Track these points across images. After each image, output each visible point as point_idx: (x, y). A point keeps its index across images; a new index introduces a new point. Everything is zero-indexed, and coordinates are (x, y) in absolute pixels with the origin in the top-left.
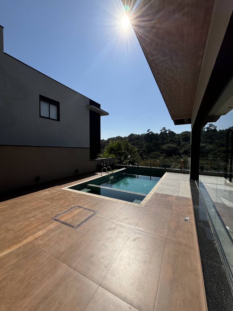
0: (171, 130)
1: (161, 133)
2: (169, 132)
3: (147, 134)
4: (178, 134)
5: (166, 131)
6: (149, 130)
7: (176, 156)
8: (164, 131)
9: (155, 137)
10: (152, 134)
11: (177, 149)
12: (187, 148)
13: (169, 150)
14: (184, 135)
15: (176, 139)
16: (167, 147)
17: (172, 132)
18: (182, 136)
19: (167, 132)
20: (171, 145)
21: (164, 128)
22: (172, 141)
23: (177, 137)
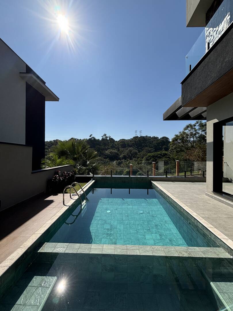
0: (112, 137)
1: (103, 139)
2: (110, 138)
3: (90, 139)
4: (116, 141)
5: (107, 137)
6: (91, 135)
7: (118, 161)
8: (106, 138)
9: (97, 143)
10: (95, 139)
11: (118, 154)
12: (126, 154)
13: (112, 155)
14: (122, 142)
15: (115, 145)
16: (110, 153)
17: (112, 139)
18: (120, 143)
19: (108, 139)
20: (113, 151)
21: (105, 135)
22: (112, 147)
23: (116, 143)
